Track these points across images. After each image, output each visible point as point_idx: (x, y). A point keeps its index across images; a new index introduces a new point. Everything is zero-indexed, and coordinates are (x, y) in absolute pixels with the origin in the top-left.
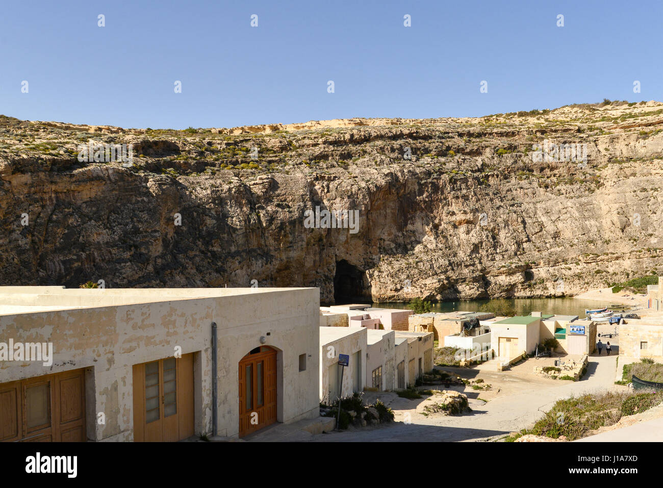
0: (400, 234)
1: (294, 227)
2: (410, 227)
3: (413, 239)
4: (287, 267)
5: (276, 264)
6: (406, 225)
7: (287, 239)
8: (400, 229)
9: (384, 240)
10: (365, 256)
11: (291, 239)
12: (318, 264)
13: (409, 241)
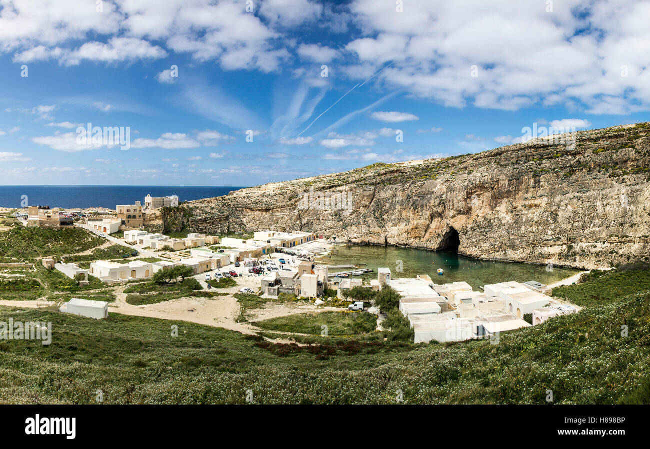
0: (491, 212)
1: (423, 208)
2: (498, 208)
3: (497, 216)
4: (416, 228)
5: (411, 226)
6: (496, 207)
7: (419, 214)
8: (492, 208)
9: (478, 216)
10: (464, 225)
11: (420, 214)
12: (437, 227)
13: (493, 218)
